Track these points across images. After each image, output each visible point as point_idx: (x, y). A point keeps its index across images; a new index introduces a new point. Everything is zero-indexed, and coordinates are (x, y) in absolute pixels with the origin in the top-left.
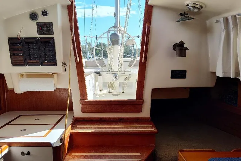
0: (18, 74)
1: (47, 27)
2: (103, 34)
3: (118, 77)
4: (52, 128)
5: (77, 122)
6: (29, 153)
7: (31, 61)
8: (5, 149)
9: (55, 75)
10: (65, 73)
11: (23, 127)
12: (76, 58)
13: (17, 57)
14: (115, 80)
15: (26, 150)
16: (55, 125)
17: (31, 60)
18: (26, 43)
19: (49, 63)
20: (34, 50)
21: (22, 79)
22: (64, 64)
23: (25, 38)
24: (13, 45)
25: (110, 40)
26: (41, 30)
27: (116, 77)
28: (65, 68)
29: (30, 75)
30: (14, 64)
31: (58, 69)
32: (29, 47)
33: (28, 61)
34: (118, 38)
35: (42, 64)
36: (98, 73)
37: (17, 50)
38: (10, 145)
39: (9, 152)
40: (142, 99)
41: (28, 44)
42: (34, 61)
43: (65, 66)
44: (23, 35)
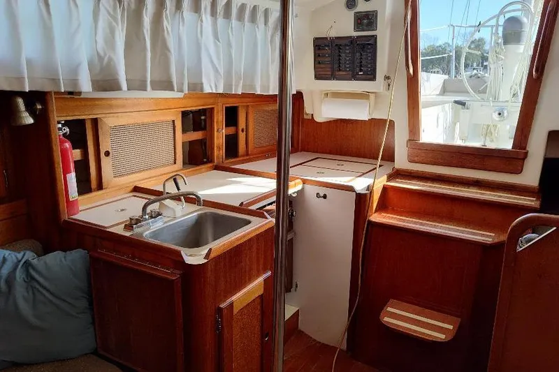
0: (321, 91)
1: (368, 18)
2: (489, 20)
3: (506, 114)
4: (360, 176)
5: (397, 174)
6: (325, 197)
7: (341, 73)
8: (298, 184)
9: (372, 96)
10: (387, 93)
11: (319, 170)
12: (408, 68)
13: (322, 66)
14: (497, 119)
15: (322, 191)
16: (364, 174)
17: (340, 70)
18: (336, 45)
19: (364, 77)
20: (345, 56)
21: (326, 99)
22: (387, 78)
23: (337, 38)
24: (319, 49)
25: (501, 34)
26: (360, 24)
27: (500, 114)
28: (389, 85)
29: (337, 95)
30: (318, 77)
31: (377, 86)
32: (340, 52)
33: (337, 73)
34: (522, 28)
35: (354, 77)
36: (462, 104)
37: (324, 56)
38: (304, 182)
39: (303, 189)
40: (525, 149)
41: (339, 47)
42: (344, 73)
43: (390, 80)
44: (333, 34)
